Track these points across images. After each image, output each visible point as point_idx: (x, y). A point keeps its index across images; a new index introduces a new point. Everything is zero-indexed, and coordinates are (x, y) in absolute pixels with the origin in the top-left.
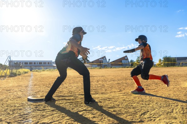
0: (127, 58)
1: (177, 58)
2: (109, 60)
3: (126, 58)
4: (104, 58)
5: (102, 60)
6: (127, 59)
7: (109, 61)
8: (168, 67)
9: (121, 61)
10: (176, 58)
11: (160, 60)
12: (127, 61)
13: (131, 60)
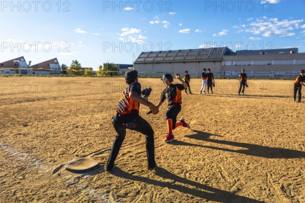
0: (57, 61)
1: (120, 65)
2: (30, 62)
3: (55, 61)
4: (22, 60)
5: (19, 61)
6: (57, 63)
7: (30, 64)
8: (112, 76)
9: (49, 65)
10: (118, 65)
11: (101, 67)
12: (57, 65)
13: (63, 65)
